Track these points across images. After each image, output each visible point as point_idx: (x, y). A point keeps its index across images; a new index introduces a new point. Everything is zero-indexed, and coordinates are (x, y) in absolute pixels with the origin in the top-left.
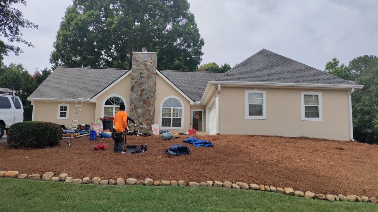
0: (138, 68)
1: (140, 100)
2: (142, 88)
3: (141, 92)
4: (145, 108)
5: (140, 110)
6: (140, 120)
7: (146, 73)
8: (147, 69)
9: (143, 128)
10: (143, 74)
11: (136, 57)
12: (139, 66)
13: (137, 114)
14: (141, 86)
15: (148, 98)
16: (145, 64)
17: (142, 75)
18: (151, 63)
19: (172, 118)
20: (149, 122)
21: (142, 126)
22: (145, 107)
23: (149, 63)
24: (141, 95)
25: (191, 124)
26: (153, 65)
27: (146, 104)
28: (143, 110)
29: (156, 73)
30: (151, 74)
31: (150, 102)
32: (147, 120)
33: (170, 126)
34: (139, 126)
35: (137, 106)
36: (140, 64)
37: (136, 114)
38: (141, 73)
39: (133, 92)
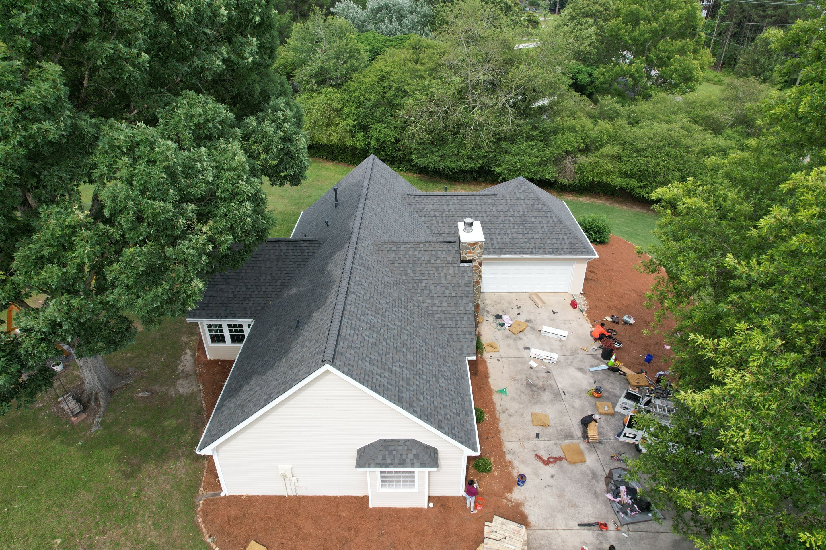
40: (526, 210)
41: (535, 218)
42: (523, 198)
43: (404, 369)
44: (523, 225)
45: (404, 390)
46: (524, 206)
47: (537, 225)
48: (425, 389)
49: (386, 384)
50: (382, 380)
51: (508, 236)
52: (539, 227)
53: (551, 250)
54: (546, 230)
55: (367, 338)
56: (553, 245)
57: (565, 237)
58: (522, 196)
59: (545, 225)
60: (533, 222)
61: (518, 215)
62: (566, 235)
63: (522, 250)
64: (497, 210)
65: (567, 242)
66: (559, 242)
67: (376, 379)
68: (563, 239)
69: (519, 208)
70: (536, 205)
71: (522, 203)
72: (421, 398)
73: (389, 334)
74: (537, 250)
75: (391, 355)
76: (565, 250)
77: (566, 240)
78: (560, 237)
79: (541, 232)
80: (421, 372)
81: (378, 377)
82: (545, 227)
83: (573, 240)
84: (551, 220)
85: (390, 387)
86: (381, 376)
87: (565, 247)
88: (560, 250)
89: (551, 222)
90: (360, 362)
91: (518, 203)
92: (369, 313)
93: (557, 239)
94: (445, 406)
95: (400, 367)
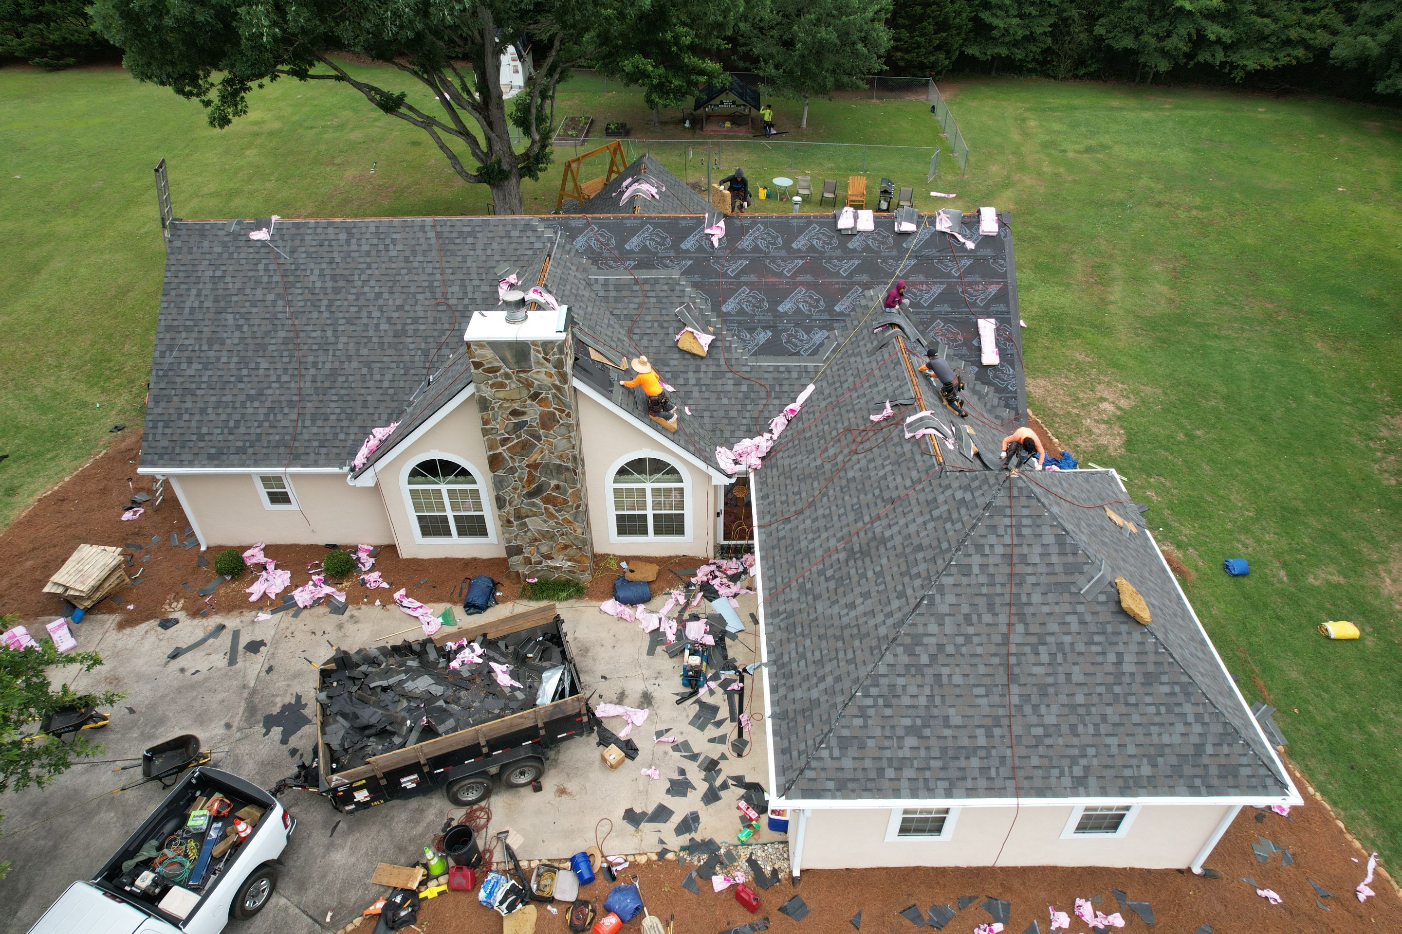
0: (501, 394)
1: (530, 495)
2: (531, 461)
3: (530, 473)
4: (551, 516)
5: (535, 524)
6: (544, 549)
7: (533, 413)
8: (535, 396)
9: (556, 568)
10: (524, 413)
11: (484, 356)
12: (502, 386)
13: (529, 534)
14: (524, 452)
15: (557, 487)
16: (527, 380)
17: (524, 418)
18: (550, 376)
19: (650, 513)
20: (571, 551)
21: (550, 563)
22: (552, 514)
23: (542, 376)
24: (531, 479)
25: (718, 515)
26: (557, 383)
27: (554, 505)
28: (545, 521)
29: (575, 389)
30: (554, 414)
31: (566, 501)
32: (566, 547)
33: (644, 531)
34: (540, 563)
35: (523, 511)
36: (507, 382)
37: (525, 532)
38: (515, 413)
39: (500, 473)
40: (898, 540)
41: (879, 575)
42: (935, 513)
43: (237, 334)
44: (851, 554)
45: (194, 335)
46: (912, 528)
47: (857, 590)
48: (220, 373)
49: (188, 304)
50: (192, 298)
51: (813, 540)
52: (849, 599)
53: (786, 658)
54: (845, 620)
55: (261, 267)
56: (803, 656)
57: (829, 680)
58: (944, 508)
59: (860, 609)
60: (864, 576)
61: (878, 530)
62: (838, 679)
63: (780, 586)
64: (885, 477)
65: (815, 694)
66: (812, 669)
67: (189, 290)
68: (823, 678)
69: (902, 521)
70: (920, 556)
71: (920, 520)
72: (195, 366)
73: (302, 304)
74: (783, 625)
75: (254, 310)
76: (790, 696)
77: (822, 686)
78: (828, 668)
79: (836, 609)
80: (252, 365)
81: (194, 292)
82: (853, 614)
83: (824, 707)
84: (880, 618)
85: (187, 310)
86: (198, 295)
87: (799, 694)
88: (790, 682)
89: (872, 623)
90: (206, 263)
91: (916, 510)
92: (324, 266)
93: (820, 663)
94: (203, 410)
95: (239, 327)
